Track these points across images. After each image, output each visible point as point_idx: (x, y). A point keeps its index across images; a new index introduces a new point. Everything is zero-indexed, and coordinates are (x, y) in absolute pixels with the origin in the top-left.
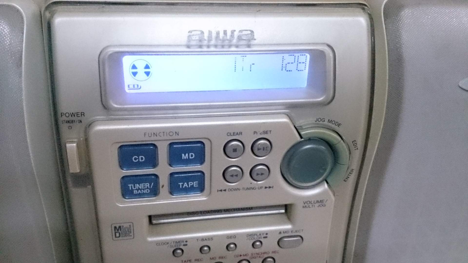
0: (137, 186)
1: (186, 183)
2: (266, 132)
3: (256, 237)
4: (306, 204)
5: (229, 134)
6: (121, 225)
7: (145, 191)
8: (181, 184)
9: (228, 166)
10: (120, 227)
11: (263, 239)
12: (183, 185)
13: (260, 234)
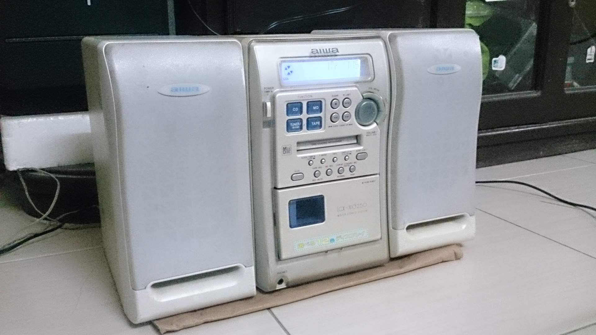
0: (294, 124)
1: (315, 123)
2: (348, 95)
3: (346, 153)
4: (368, 134)
5: (333, 96)
6: (286, 146)
7: (297, 127)
8: (312, 123)
9: (333, 113)
10: (286, 148)
11: (349, 154)
12: (313, 123)
13: (348, 152)
